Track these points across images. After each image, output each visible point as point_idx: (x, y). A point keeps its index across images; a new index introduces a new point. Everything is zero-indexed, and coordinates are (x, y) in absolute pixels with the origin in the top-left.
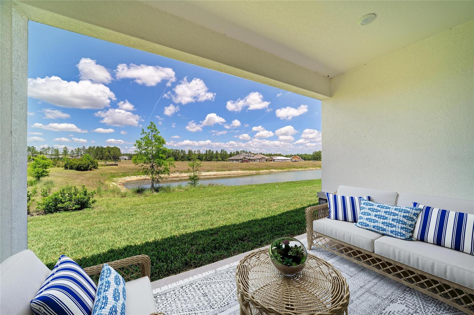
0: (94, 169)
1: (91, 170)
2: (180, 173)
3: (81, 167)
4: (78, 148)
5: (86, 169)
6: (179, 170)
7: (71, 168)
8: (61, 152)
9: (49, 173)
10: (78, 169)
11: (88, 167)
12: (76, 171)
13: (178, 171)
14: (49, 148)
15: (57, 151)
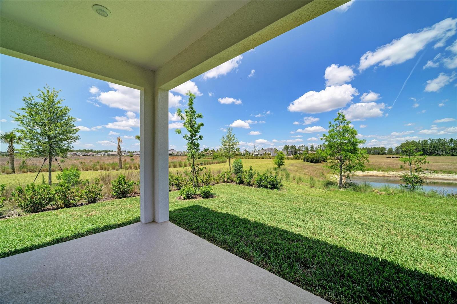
0: (323, 162)
1: (321, 162)
2: (433, 173)
3: (313, 160)
4: (320, 145)
5: (317, 162)
6: (429, 168)
7: (307, 161)
8: (309, 148)
9: (284, 163)
10: (312, 161)
11: (319, 160)
12: (310, 163)
13: (427, 170)
14: (302, 146)
15: (307, 148)
